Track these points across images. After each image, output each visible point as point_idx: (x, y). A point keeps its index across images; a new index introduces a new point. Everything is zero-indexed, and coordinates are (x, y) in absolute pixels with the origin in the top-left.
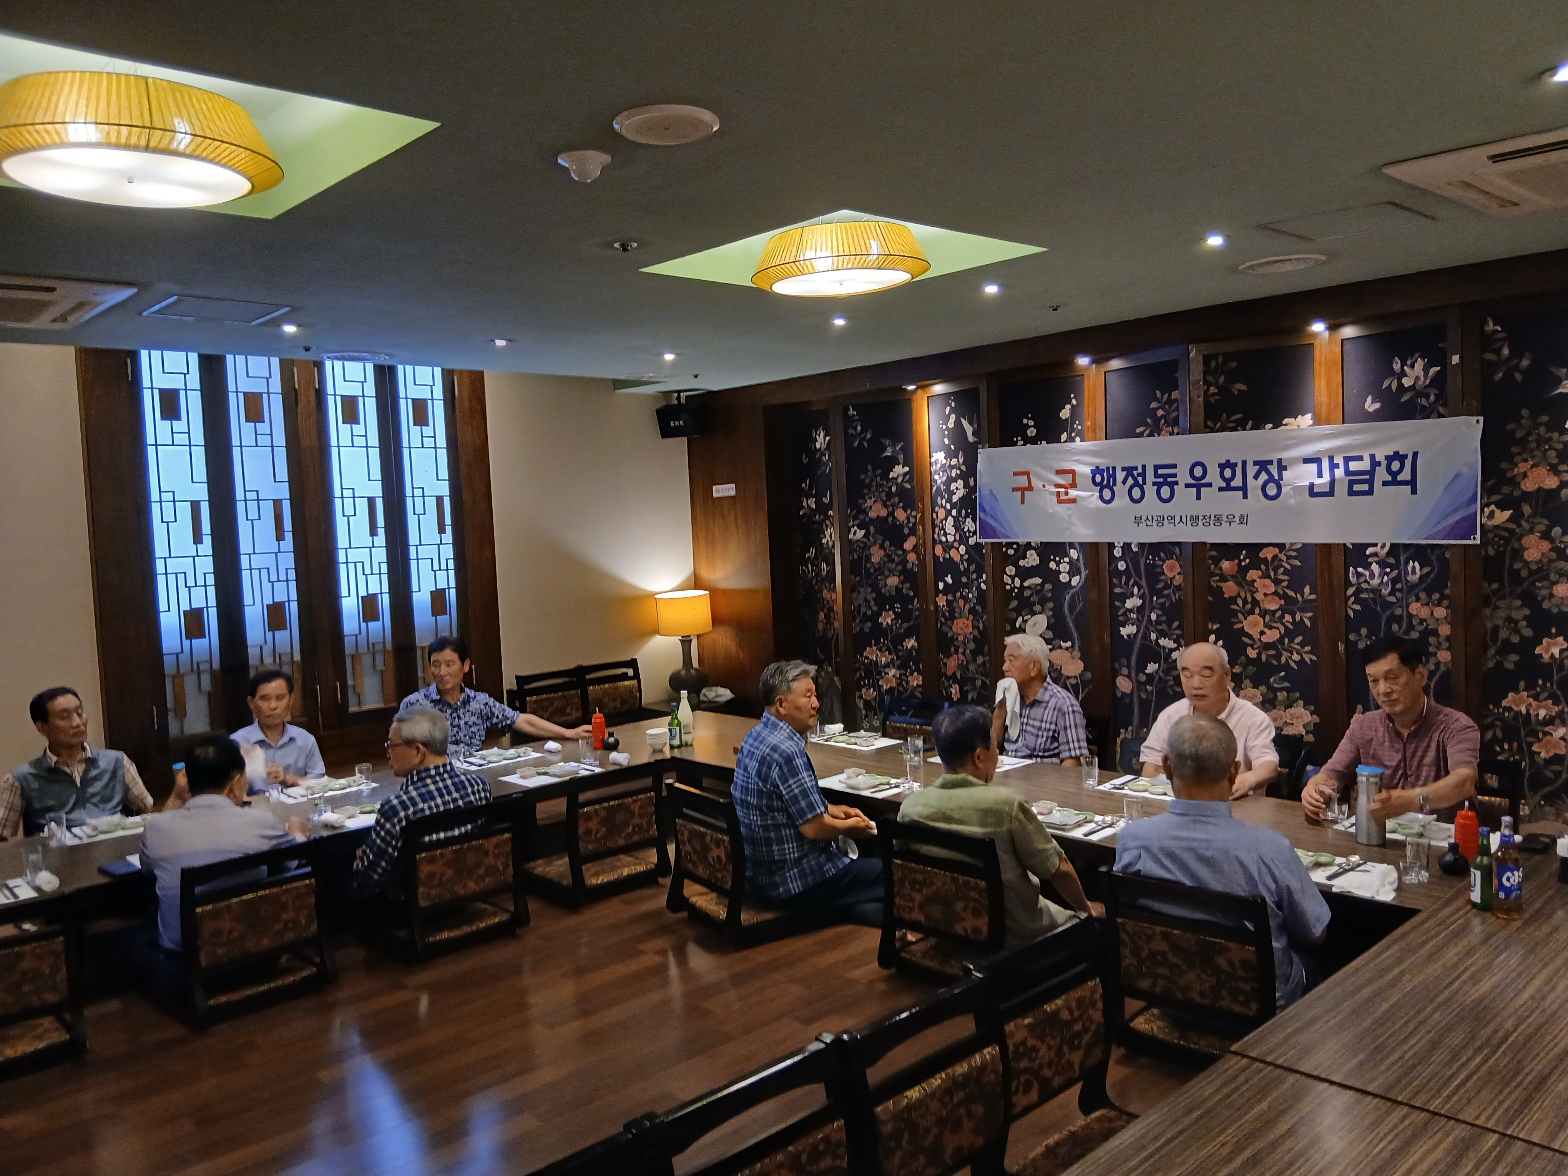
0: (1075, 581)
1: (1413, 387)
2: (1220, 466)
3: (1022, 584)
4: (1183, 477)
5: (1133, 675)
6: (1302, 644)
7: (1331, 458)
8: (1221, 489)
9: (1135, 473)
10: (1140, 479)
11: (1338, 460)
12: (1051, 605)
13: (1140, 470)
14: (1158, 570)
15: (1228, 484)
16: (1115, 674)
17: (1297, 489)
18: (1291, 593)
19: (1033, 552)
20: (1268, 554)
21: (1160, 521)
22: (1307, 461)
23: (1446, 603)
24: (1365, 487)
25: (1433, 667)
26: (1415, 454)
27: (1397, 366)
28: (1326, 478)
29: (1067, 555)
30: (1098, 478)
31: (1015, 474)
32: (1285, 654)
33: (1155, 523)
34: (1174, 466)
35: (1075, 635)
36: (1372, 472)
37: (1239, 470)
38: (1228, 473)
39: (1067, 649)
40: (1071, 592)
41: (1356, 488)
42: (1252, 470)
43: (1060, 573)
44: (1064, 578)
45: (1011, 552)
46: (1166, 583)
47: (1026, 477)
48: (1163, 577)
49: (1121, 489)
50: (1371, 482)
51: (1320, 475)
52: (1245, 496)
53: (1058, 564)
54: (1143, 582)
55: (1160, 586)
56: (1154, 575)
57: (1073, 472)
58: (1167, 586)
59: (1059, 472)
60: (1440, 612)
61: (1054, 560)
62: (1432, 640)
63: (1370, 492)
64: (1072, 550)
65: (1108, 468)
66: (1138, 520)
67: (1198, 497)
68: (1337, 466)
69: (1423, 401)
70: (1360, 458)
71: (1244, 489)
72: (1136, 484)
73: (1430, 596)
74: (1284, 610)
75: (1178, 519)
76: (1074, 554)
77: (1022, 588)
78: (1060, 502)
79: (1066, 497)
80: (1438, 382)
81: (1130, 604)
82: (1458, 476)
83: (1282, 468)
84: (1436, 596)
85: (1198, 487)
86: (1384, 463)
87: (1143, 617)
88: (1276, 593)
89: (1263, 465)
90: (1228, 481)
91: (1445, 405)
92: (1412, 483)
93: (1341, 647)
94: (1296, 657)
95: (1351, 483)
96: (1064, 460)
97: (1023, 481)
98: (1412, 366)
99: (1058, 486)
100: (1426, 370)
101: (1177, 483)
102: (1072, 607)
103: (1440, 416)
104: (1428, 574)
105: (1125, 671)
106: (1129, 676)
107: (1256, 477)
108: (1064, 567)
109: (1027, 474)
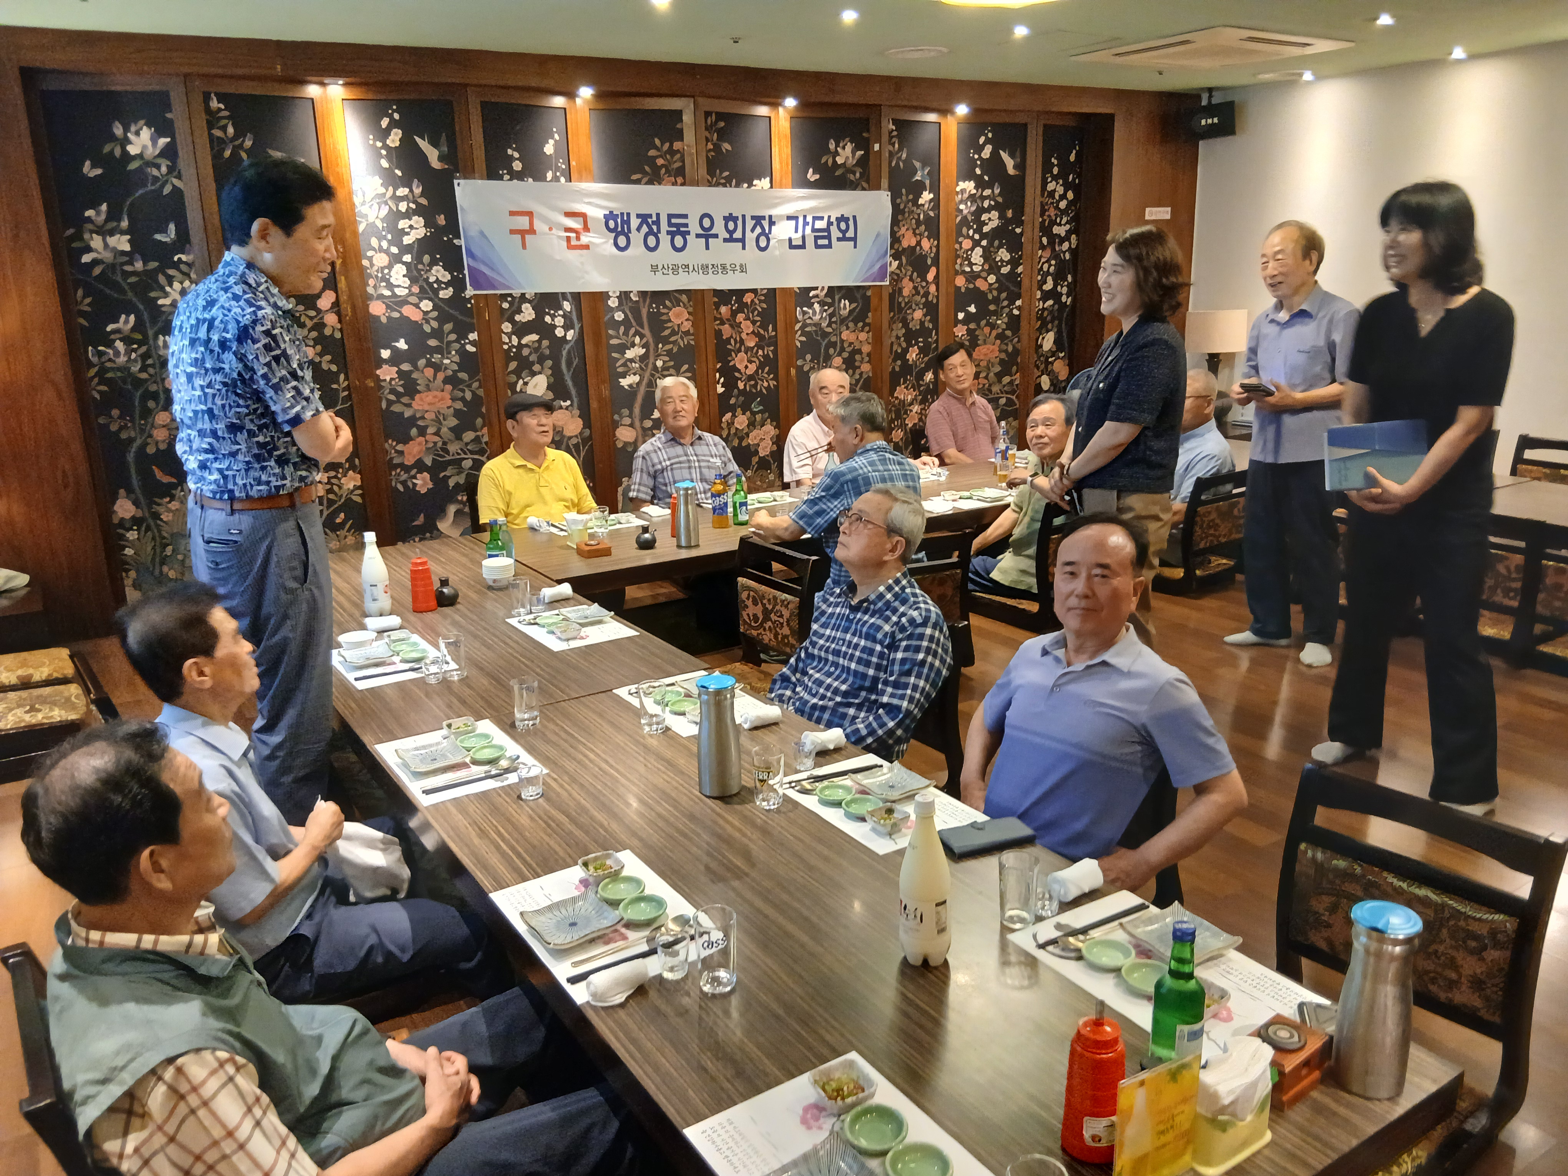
0: (570, 334)
1: (844, 164)
2: (725, 218)
3: (519, 342)
4: (694, 228)
5: (637, 423)
6: (768, 373)
7: (805, 217)
8: (725, 240)
9: (650, 220)
10: (655, 227)
11: (809, 219)
12: (549, 363)
13: (654, 219)
14: (664, 318)
15: (731, 236)
16: (616, 425)
17: (780, 241)
18: (762, 332)
19: (528, 305)
20: (748, 298)
21: (675, 269)
22: (789, 218)
23: (867, 329)
24: (826, 242)
25: (857, 377)
26: (854, 217)
27: (832, 145)
28: (800, 234)
29: (560, 308)
30: (612, 224)
31: (512, 213)
32: (760, 382)
33: (670, 272)
34: (685, 216)
35: (573, 392)
36: (828, 230)
37: (740, 223)
38: (731, 225)
39: (567, 408)
40: (567, 347)
41: (820, 242)
42: (750, 224)
43: (555, 327)
44: (560, 332)
45: (505, 305)
46: (673, 330)
47: (527, 218)
48: (669, 325)
49: (637, 238)
50: (829, 237)
51: (796, 231)
52: (744, 248)
53: (553, 317)
54: (646, 331)
55: (667, 332)
56: (657, 324)
57: (584, 216)
58: (674, 333)
59: (569, 214)
60: (863, 336)
61: (549, 314)
62: (858, 357)
63: (829, 246)
64: (565, 303)
65: (622, 214)
66: (654, 269)
67: (707, 248)
68: (808, 224)
69: (852, 177)
70: (822, 218)
71: (742, 240)
72: (650, 232)
73: (856, 325)
74: (759, 346)
75: (691, 268)
76: (567, 306)
77: (520, 346)
78: (570, 247)
79: (578, 243)
80: (863, 162)
81: (630, 354)
82: (878, 235)
83: (772, 223)
84: (860, 324)
85: (707, 237)
86: (835, 223)
87: (646, 366)
88: (753, 332)
89: (758, 220)
90: (731, 233)
91: (868, 182)
92: (854, 239)
93: (793, 371)
94: (766, 384)
95: (816, 238)
96: (574, 201)
97: (523, 222)
98: (844, 148)
99: (568, 230)
100: (853, 153)
101: (688, 233)
102: (569, 364)
103: (864, 189)
104: (854, 309)
105: (627, 421)
106: (631, 425)
107: (753, 230)
108: (559, 321)
109: (530, 214)
